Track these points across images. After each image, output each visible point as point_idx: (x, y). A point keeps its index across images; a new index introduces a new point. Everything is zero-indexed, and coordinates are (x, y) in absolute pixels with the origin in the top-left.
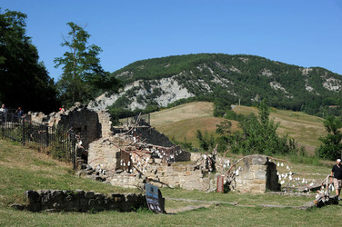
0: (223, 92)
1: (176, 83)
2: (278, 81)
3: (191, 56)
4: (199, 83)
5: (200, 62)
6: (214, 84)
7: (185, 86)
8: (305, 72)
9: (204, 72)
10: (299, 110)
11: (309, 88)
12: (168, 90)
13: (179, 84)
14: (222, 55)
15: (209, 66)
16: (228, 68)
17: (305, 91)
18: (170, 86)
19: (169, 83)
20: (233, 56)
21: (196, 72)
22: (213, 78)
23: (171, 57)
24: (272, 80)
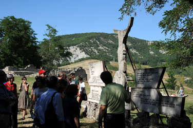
0: (104, 54)
1: (78, 49)
2: (135, 48)
3: (86, 34)
4: (91, 49)
5: (92, 38)
6: (100, 50)
7: (84, 51)
8: (149, 44)
9: (94, 43)
10: (146, 65)
11: (152, 53)
12: (74, 53)
13: (80, 49)
14: (104, 34)
15: (97, 39)
16: (107, 41)
17: (149, 54)
18: (75, 51)
19: (75, 49)
20: (110, 34)
21: (90, 43)
22: (99, 46)
23: (75, 34)
24: (131, 48)
